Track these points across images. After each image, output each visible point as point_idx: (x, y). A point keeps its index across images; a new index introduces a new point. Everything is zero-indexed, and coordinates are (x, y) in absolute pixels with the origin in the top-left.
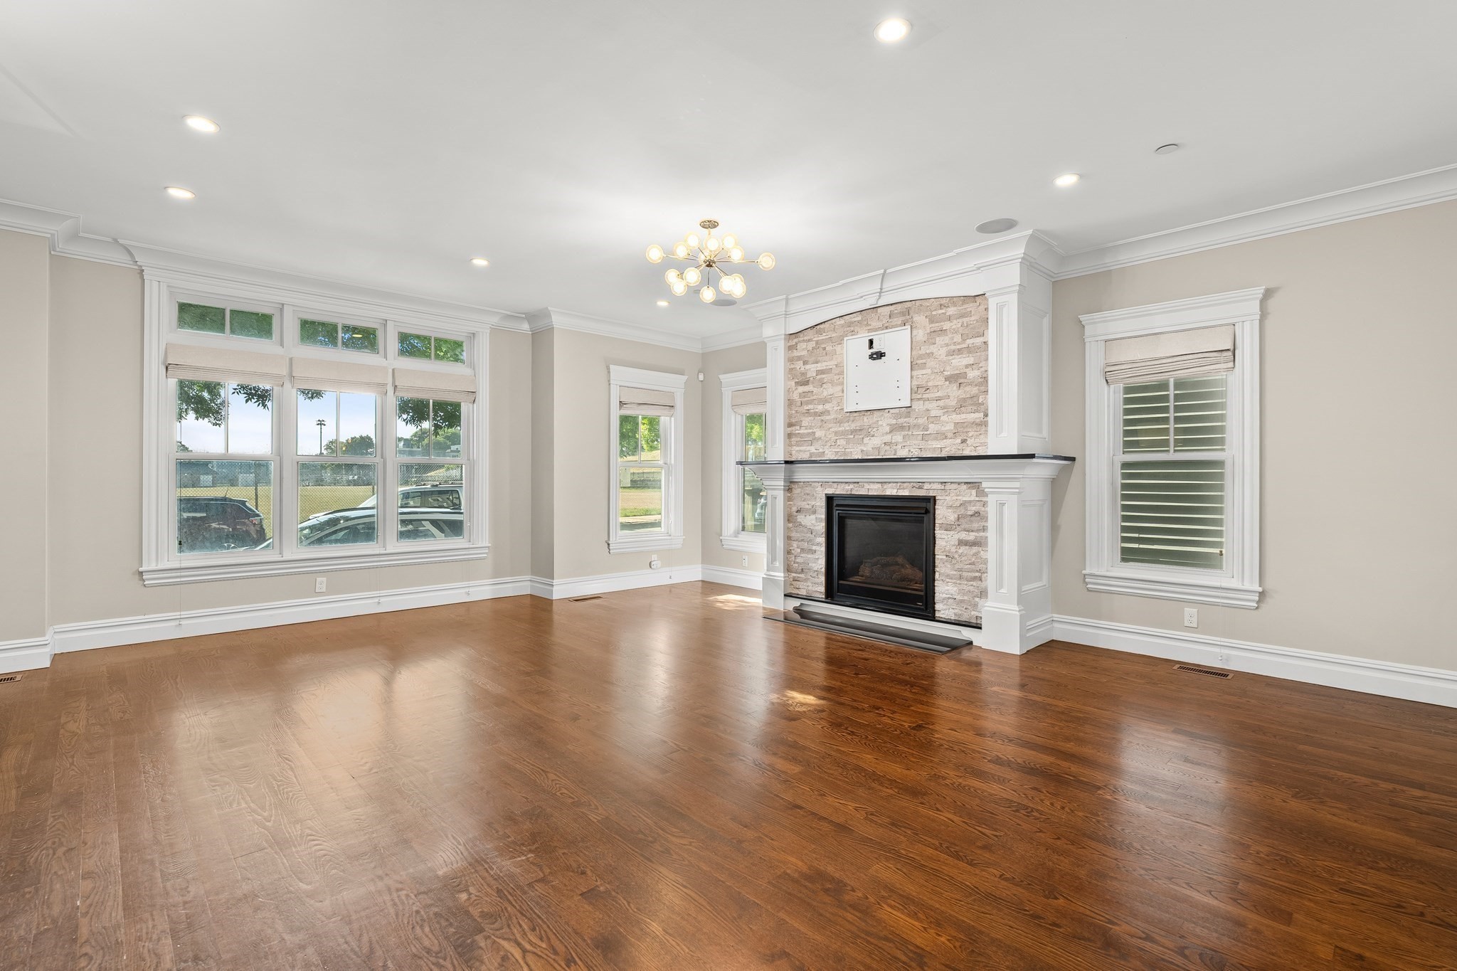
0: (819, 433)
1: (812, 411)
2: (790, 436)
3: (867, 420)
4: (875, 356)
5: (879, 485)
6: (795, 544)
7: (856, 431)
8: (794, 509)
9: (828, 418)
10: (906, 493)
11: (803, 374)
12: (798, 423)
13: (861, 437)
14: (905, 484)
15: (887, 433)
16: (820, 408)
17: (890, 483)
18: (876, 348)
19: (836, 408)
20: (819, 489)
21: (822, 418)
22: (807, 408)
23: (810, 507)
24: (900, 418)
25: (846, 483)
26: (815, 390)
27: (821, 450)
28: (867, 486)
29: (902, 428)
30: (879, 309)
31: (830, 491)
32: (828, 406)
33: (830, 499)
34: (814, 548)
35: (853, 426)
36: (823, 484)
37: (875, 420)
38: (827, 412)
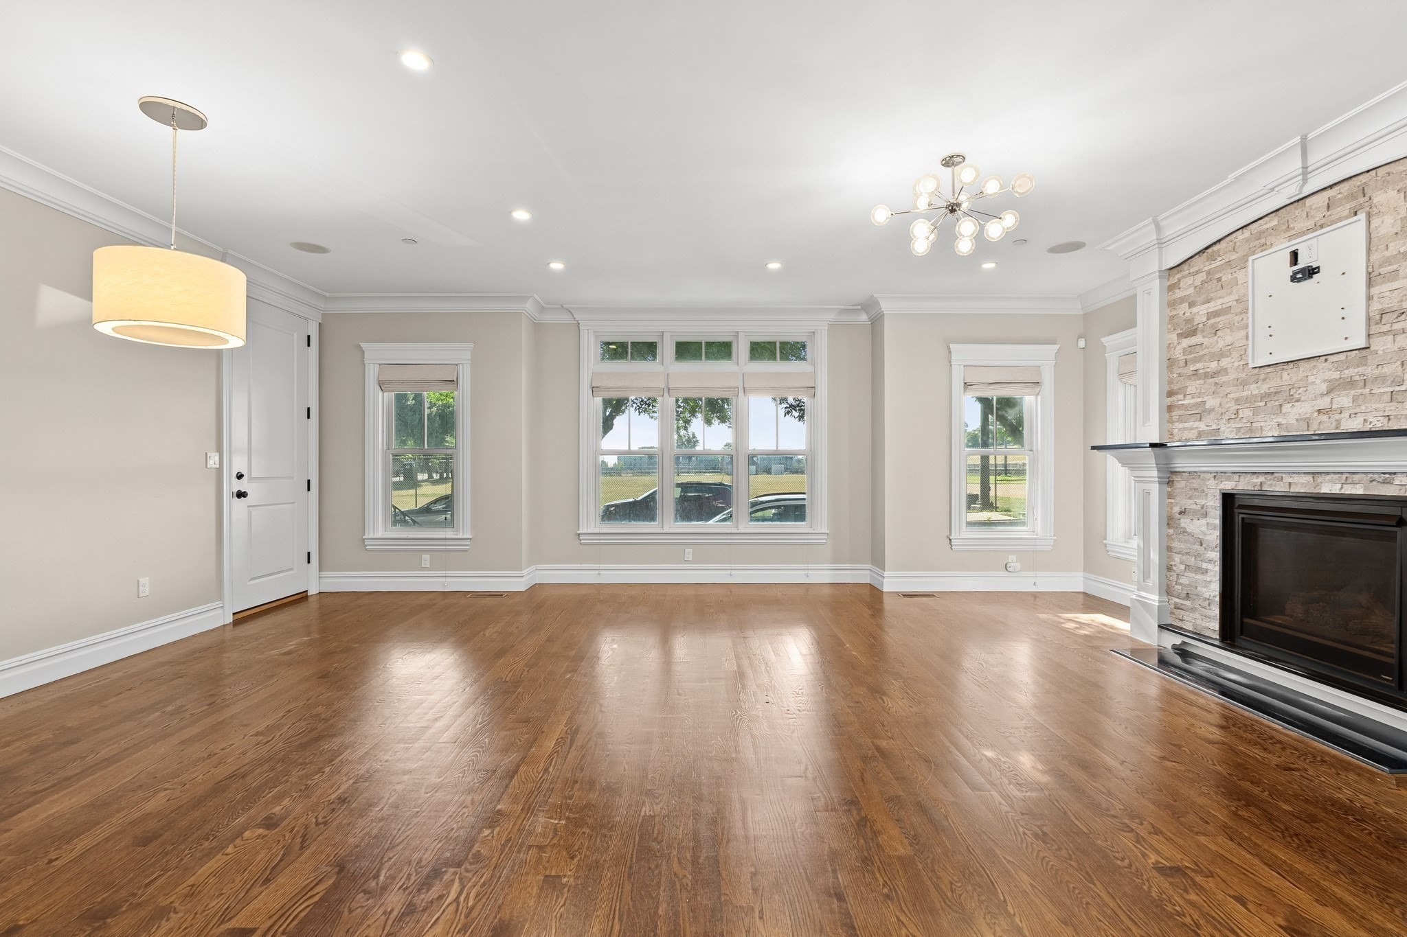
0: (1212, 402)
1: (1201, 371)
2: (1170, 408)
3: (1287, 377)
4: (1299, 276)
5: (1310, 478)
6: (1177, 558)
7: (1269, 395)
8: (1176, 509)
9: (1224, 379)
10: (1359, 490)
11: (1188, 321)
12: (1183, 391)
13: (1277, 403)
14: (1356, 477)
15: (1322, 395)
16: (1213, 365)
17: (1328, 473)
18: (1302, 263)
19: (1236, 364)
20: (1212, 482)
21: (1216, 380)
22: (1194, 368)
23: (1198, 507)
24: (1348, 368)
25: (1254, 473)
26: (1206, 341)
27: (1214, 427)
28: (1287, 479)
29: (1351, 383)
30: (1308, 202)
31: (1228, 486)
32: (1225, 363)
33: (1228, 500)
34: (1205, 565)
35: (1264, 388)
36: (1217, 475)
37: (1301, 375)
38: (1224, 371)
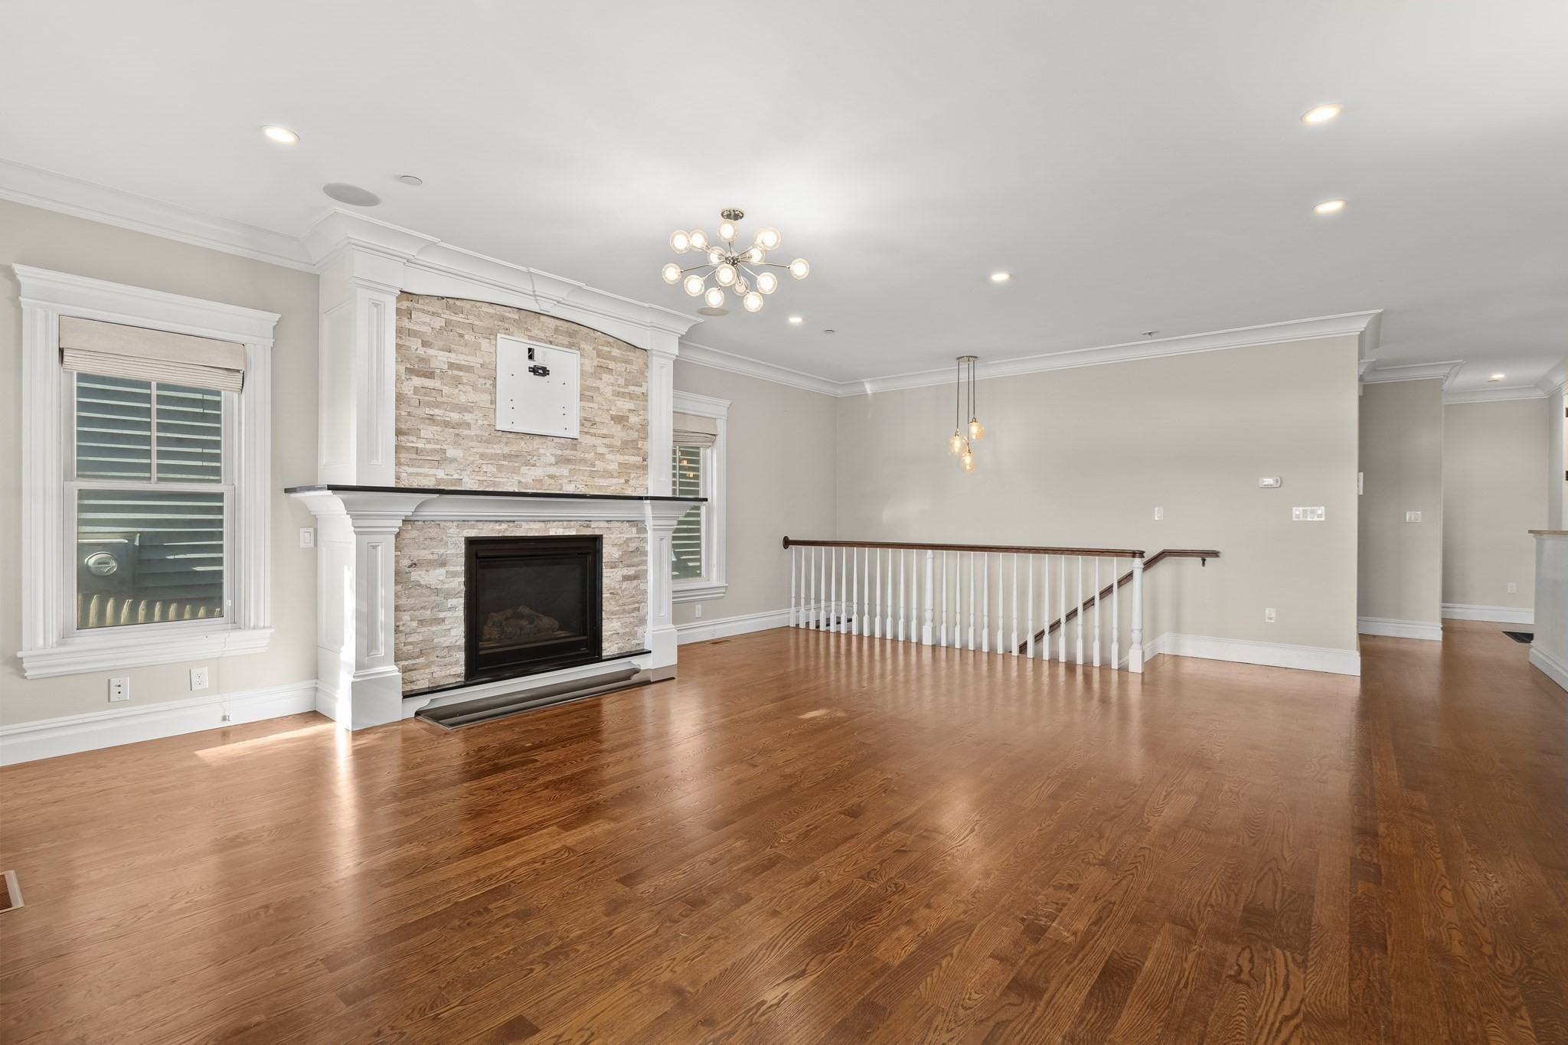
0: (451, 453)
1: (439, 418)
2: (398, 448)
3: (523, 445)
4: (541, 371)
5: (542, 525)
6: (406, 617)
7: (510, 456)
8: (405, 562)
9: (466, 432)
10: (573, 532)
11: (422, 360)
12: (416, 432)
13: (517, 464)
14: (572, 523)
15: (551, 464)
16: (455, 416)
17: (554, 521)
18: (539, 361)
19: (480, 422)
20: (453, 530)
21: (457, 431)
22: (432, 412)
23: (435, 557)
24: (566, 449)
25: (497, 521)
26: (446, 390)
27: (456, 476)
28: (525, 526)
29: (568, 461)
30: (542, 317)
31: (473, 533)
32: (468, 417)
33: (471, 542)
34: (442, 615)
35: (506, 450)
36: (464, 522)
37: (536, 446)
38: (468, 425)
